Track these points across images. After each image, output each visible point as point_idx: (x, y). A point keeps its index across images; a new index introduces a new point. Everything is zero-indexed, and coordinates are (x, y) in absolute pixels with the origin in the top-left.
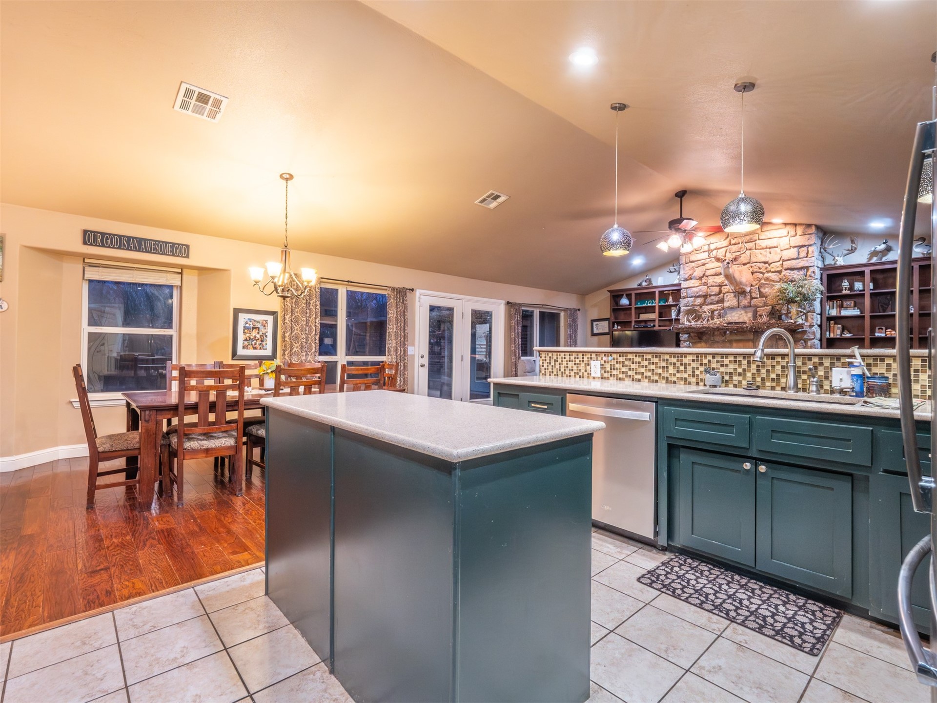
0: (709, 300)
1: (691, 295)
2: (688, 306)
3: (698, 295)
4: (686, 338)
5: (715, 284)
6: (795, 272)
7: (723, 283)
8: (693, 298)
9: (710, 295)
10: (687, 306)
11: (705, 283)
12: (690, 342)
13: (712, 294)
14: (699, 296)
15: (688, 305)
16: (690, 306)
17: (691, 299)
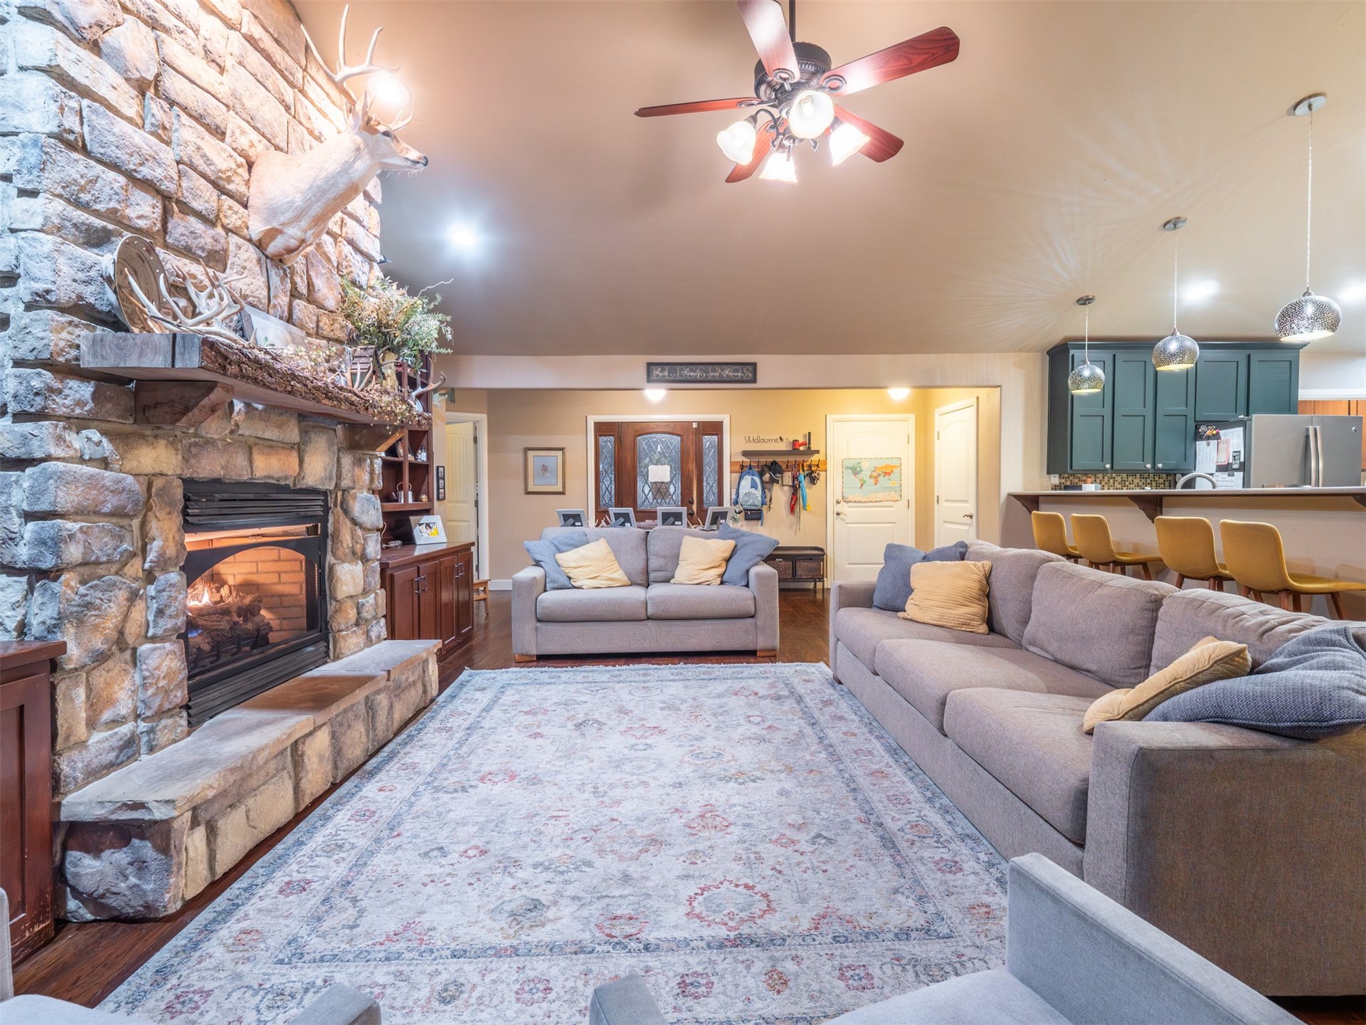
0: (182, 227)
1: (113, 152)
2: (85, 207)
3: (145, 172)
4: (80, 403)
5: (202, 167)
6: (359, 257)
7: (229, 180)
8: (122, 180)
9: (186, 209)
10: (77, 204)
11: (164, 128)
12: (103, 433)
13: (195, 205)
14: (148, 185)
15: (85, 197)
16: (97, 213)
17: (111, 175)
